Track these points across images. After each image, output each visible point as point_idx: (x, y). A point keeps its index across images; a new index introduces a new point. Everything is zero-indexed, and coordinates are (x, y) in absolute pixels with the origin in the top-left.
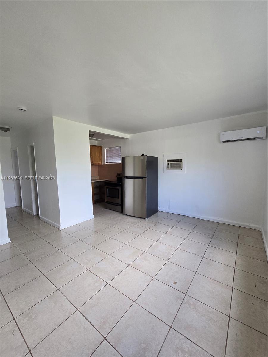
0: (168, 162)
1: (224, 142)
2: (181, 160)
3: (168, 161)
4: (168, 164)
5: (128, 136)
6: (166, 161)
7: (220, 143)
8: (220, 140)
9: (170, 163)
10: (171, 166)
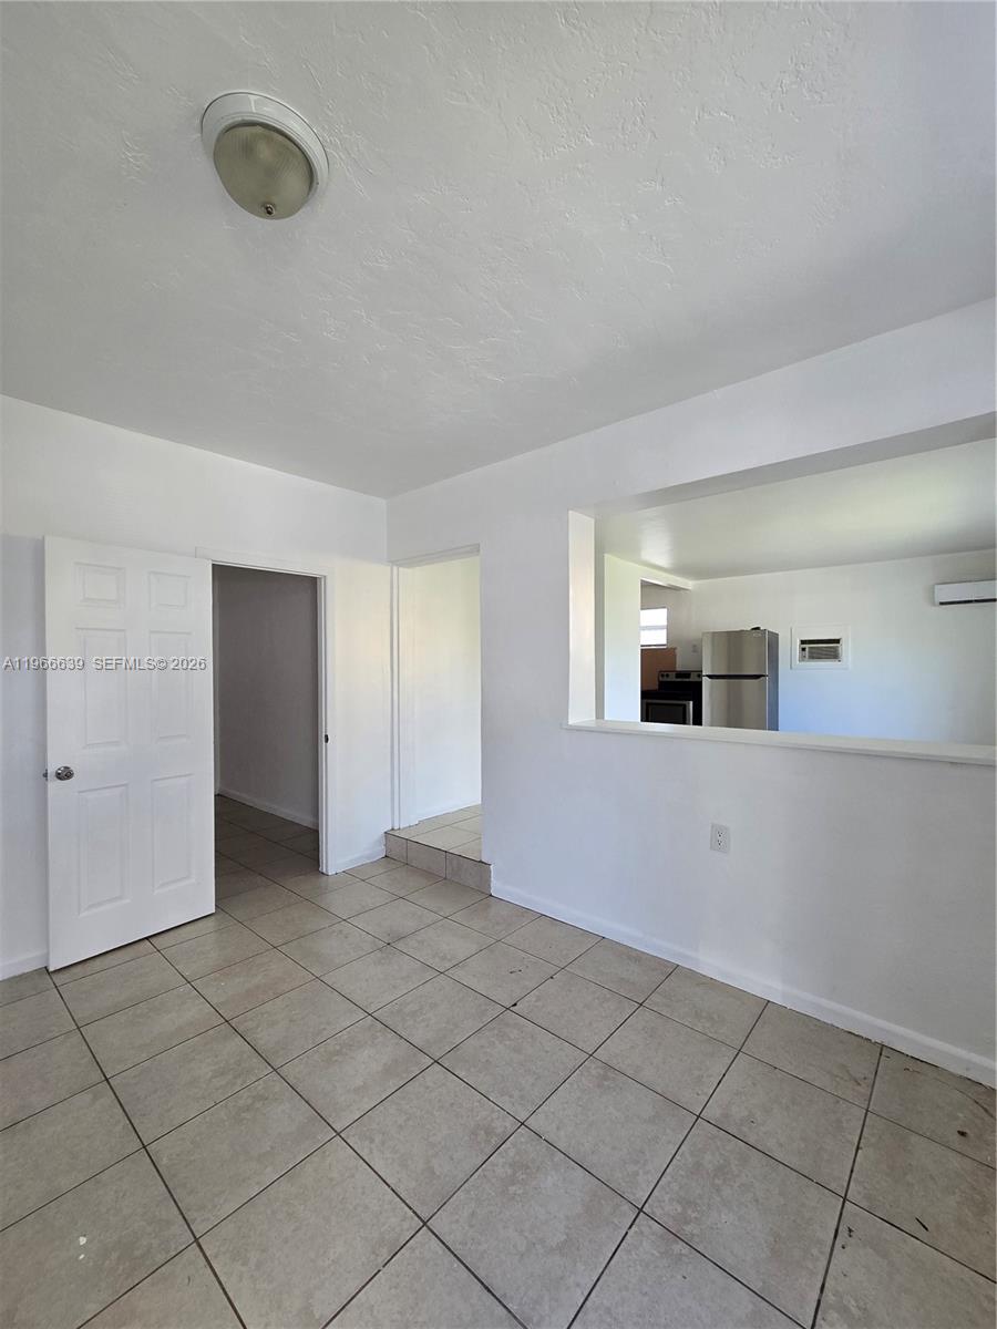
0: (804, 646)
1: (942, 604)
2: (837, 641)
3: (803, 642)
4: (804, 649)
5: (689, 584)
6: (798, 643)
7: (934, 604)
8: (934, 598)
9: (807, 646)
10: (810, 652)
